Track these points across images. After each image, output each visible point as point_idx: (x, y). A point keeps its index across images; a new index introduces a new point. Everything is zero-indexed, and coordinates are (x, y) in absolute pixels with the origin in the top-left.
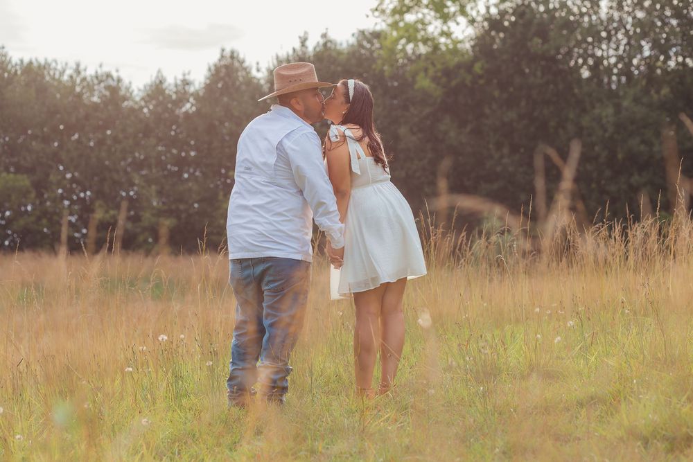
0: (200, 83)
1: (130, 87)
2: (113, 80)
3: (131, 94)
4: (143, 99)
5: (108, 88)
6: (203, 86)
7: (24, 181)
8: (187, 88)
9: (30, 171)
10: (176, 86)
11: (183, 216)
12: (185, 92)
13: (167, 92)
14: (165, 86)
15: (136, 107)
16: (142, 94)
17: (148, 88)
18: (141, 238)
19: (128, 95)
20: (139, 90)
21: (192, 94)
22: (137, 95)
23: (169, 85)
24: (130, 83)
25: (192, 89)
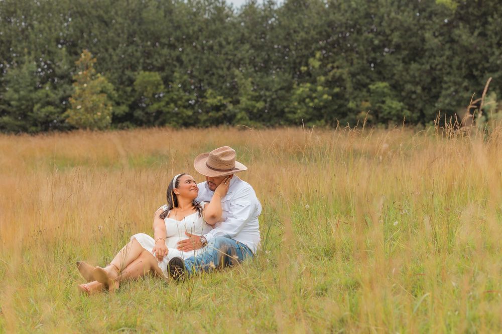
0: (281, 3)
1: (232, 7)
2: (219, 2)
3: (232, 12)
4: (240, 16)
5: (216, 8)
6: (283, 5)
7: (156, 77)
8: (272, 6)
9: (161, 69)
10: (264, 5)
11: (268, 100)
12: (271, 10)
13: (258, 10)
14: (256, 6)
15: (235, 21)
16: (239, 12)
17: (244, 8)
18: (239, 116)
19: (230, 13)
20: (238, 9)
21: (276, 11)
22: (237, 13)
23: (259, 5)
24: (232, 4)
25: (275, 8)
